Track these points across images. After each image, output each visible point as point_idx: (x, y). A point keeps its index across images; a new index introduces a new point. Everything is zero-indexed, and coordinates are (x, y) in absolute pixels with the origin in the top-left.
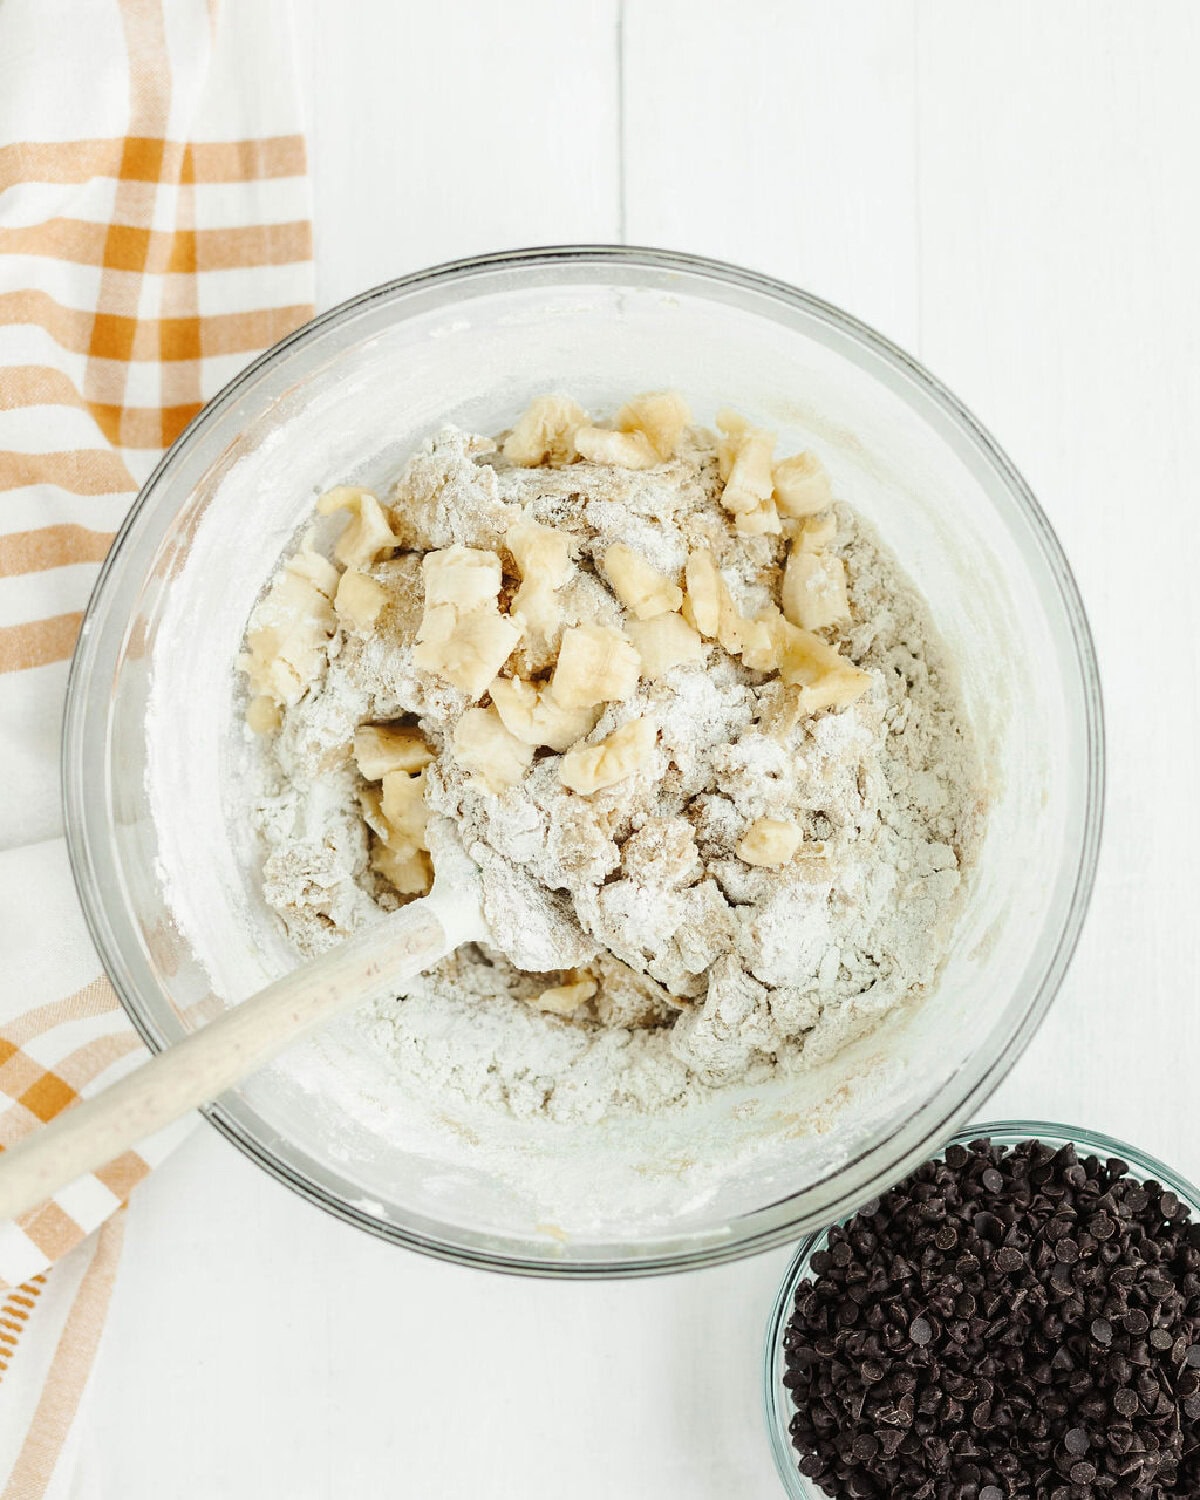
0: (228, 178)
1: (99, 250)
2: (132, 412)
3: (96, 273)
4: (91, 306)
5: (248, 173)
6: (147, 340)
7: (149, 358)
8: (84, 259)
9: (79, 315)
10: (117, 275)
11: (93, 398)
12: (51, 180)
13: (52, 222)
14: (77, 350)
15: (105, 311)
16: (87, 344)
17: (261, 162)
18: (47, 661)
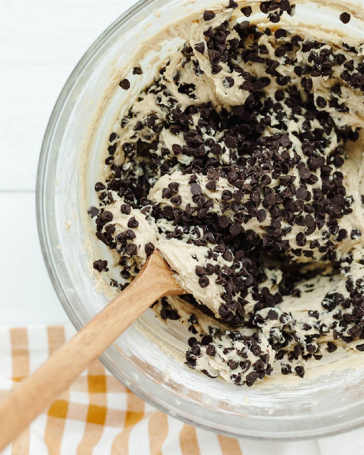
0: (27, 362)
1: (58, 421)
2: (129, 406)
3: (69, 423)
4: (82, 425)
5: (25, 353)
6: (98, 399)
7: (105, 399)
8: (62, 427)
9: (87, 429)
10: (70, 413)
11: (123, 424)
12: (28, 444)
13: (47, 442)
14: (102, 431)
15: (85, 417)
16: (99, 426)
17: (21, 347)
18: (239, 449)
